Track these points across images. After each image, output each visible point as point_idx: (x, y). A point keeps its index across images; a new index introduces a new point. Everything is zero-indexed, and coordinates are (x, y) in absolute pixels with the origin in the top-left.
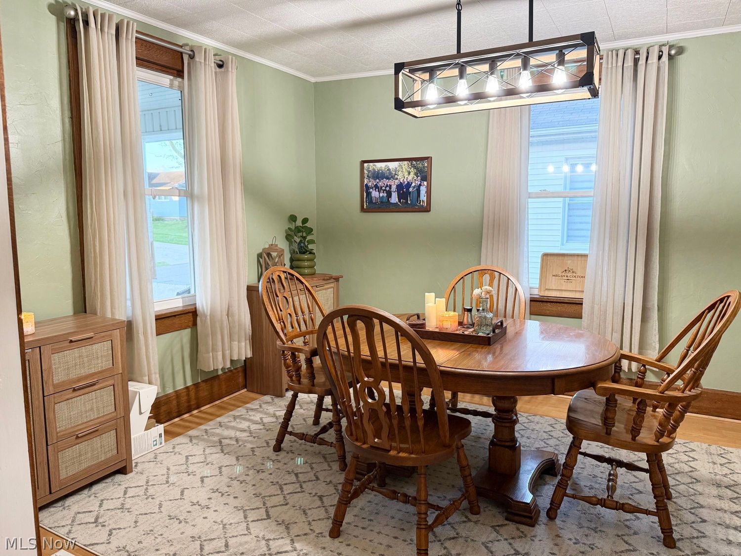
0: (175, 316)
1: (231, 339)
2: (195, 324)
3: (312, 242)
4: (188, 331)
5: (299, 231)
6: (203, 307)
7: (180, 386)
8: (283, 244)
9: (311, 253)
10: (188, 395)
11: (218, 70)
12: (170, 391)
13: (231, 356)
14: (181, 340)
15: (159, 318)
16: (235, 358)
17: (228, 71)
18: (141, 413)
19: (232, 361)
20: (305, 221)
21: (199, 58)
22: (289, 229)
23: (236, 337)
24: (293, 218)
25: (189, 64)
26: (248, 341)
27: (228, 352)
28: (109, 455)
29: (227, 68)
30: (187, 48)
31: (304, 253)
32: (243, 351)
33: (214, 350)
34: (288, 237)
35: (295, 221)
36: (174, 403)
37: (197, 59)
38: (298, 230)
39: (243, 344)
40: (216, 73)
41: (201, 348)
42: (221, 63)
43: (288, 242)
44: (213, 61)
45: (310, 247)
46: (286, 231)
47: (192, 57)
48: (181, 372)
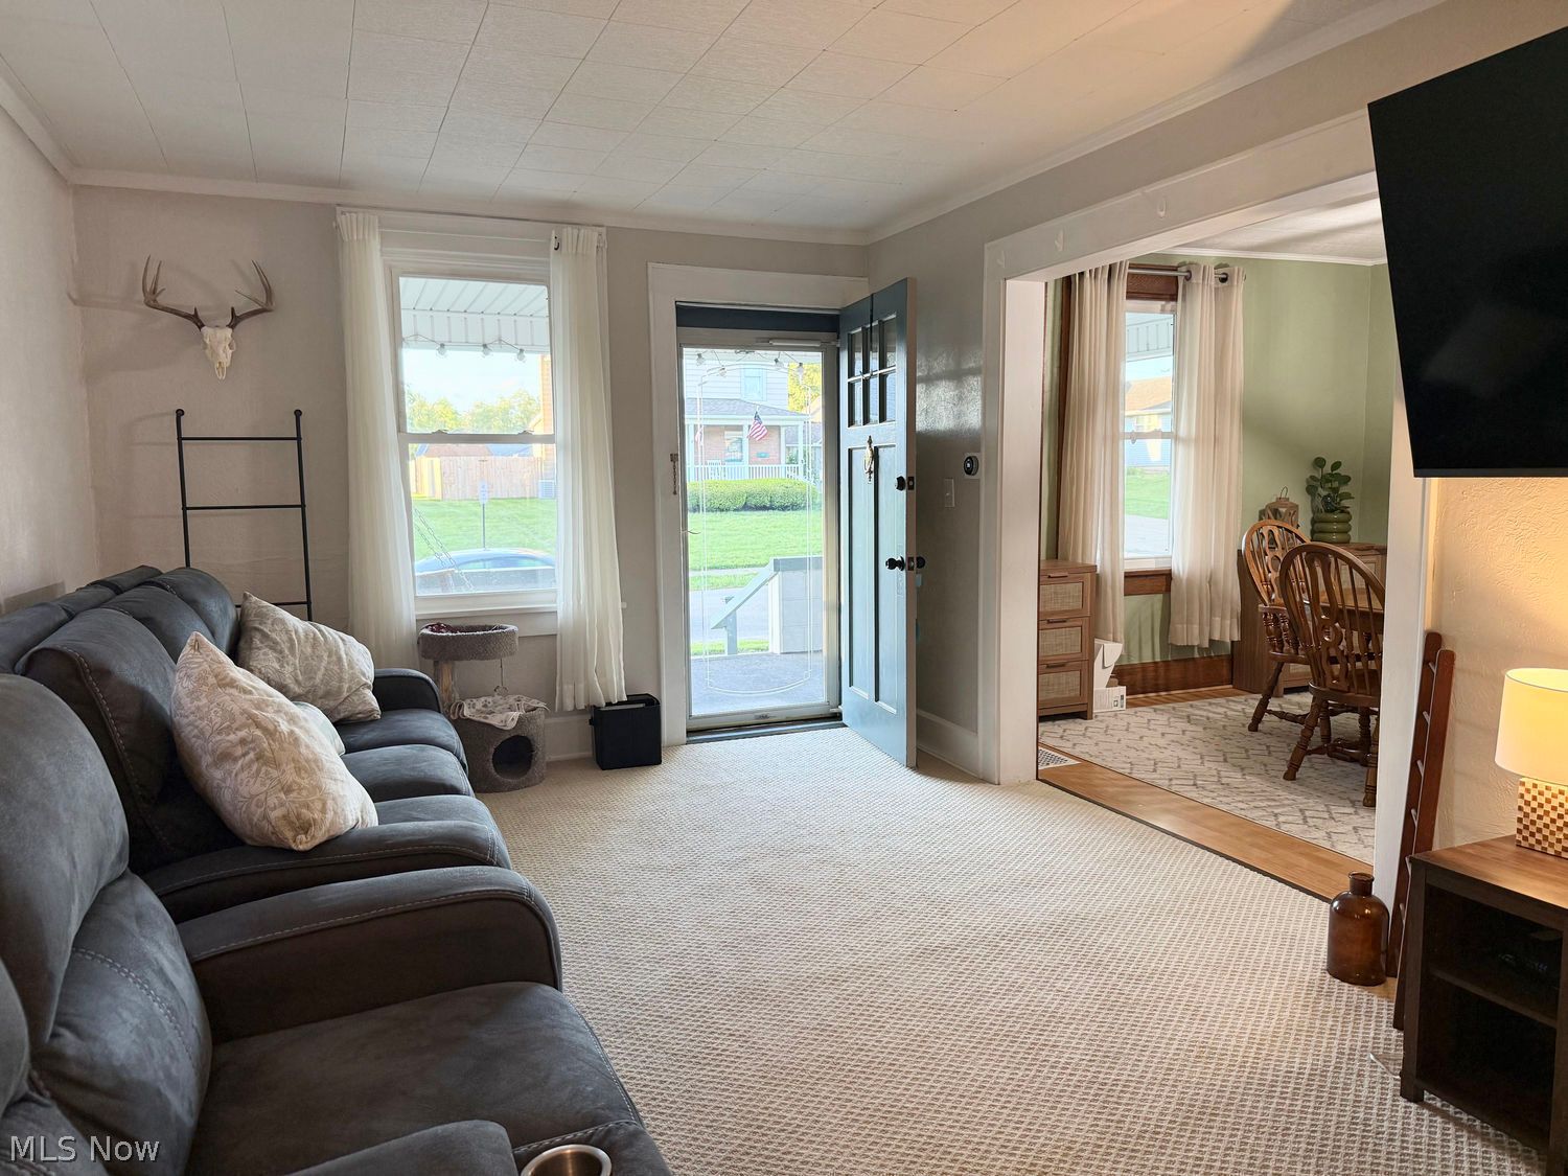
0: (1146, 576)
1: (1212, 614)
2: (1168, 590)
3: (1348, 496)
4: (1160, 596)
5: (1328, 481)
6: (1178, 569)
7: (1147, 659)
8: (1300, 498)
9: (1342, 512)
10: (1156, 671)
11: (1221, 285)
12: (1135, 661)
13: (1210, 634)
14: (1152, 606)
15: (1129, 576)
16: (1216, 637)
17: (1232, 286)
18: (1104, 667)
19: (1211, 641)
20: (1337, 465)
21: (1197, 279)
22: (1312, 477)
23: (1218, 611)
24: (1319, 463)
25: (1184, 287)
26: (1235, 620)
27: (1207, 629)
28: (1073, 694)
29: (1232, 282)
30: (1184, 269)
31: (1332, 511)
32: (1228, 631)
33: (1189, 622)
34: (1311, 490)
35: (1322, 467)
36: (1139, 676)
37: (1194, 280)
38: (1326, 479)
39: (1228, 622)
40: (1216, 289)
41: (1175, 617)
42: (1224, 276)
43: (1310, 497)
44: (1214, 276)
45: (1345, 503)
46: (1307, 481)
47: (1188, 279)
48: (1150, 643)
